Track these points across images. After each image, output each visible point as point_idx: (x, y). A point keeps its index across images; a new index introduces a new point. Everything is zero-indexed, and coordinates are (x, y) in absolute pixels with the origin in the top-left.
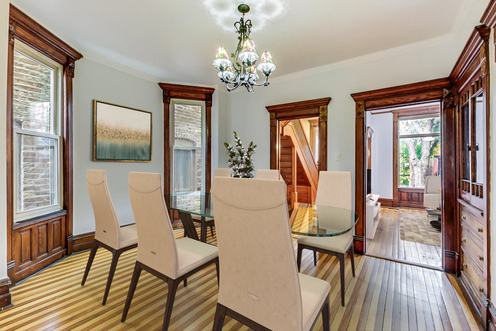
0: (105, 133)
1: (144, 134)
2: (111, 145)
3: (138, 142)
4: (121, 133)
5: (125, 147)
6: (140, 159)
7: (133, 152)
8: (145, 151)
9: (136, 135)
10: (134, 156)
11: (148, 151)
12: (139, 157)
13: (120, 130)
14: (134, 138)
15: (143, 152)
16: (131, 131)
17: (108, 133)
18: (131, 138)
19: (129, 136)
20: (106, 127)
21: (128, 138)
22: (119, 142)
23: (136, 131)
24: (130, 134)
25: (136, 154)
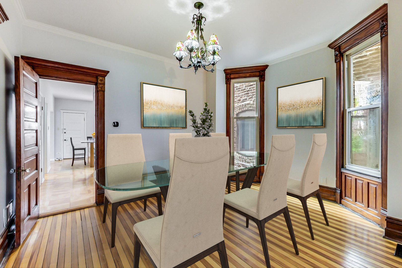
0: (283, 108)
1: (315, 101)
2: (287, 116)
3: (309, 110)
4: (294, 106)
5: (297, 116)
6: (311, 125)
7: (304, 120)
8: (317, 117)
9: (307, 104)
10: (305, 123)
11: (320, 117)
12: (310, 123)
13: (293, 103)
14: (304, 107)
15: (314, 118)
16: (302, 102)
17: (285, 108)
18: (302, 107)
19: (301, 107)
20: (284, 104)
21: (300, 108)
22: (293, 113)
23: (307, 101)
24: (302, 104)
25: (307, 121)
